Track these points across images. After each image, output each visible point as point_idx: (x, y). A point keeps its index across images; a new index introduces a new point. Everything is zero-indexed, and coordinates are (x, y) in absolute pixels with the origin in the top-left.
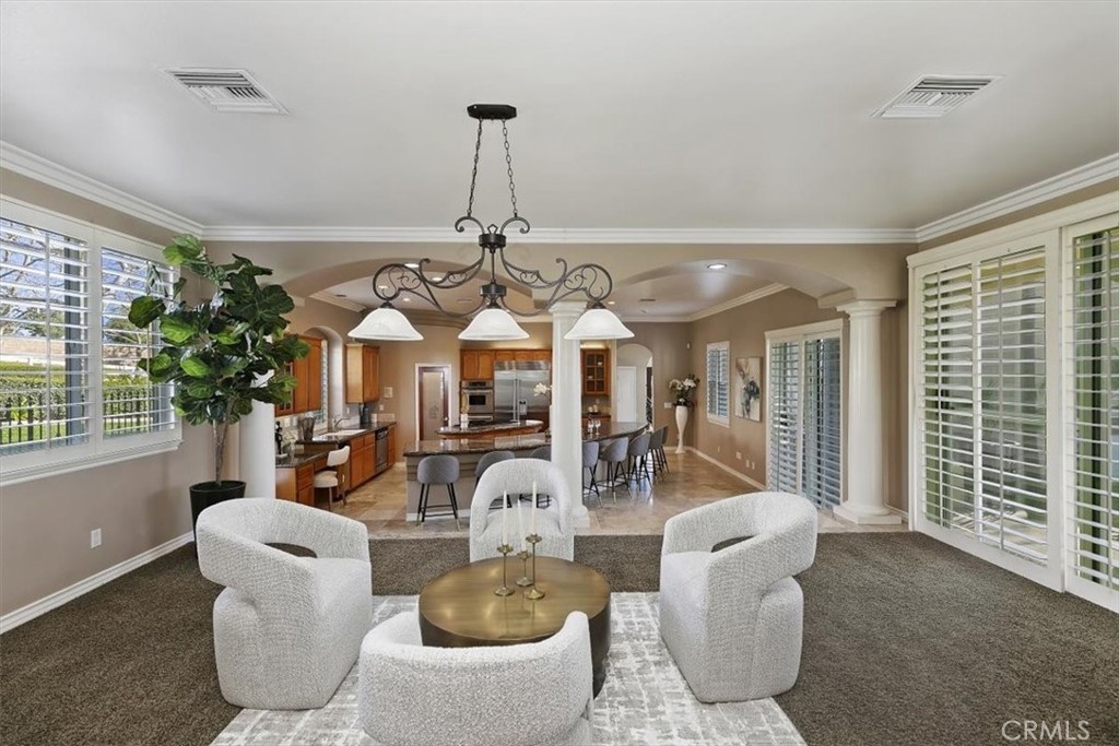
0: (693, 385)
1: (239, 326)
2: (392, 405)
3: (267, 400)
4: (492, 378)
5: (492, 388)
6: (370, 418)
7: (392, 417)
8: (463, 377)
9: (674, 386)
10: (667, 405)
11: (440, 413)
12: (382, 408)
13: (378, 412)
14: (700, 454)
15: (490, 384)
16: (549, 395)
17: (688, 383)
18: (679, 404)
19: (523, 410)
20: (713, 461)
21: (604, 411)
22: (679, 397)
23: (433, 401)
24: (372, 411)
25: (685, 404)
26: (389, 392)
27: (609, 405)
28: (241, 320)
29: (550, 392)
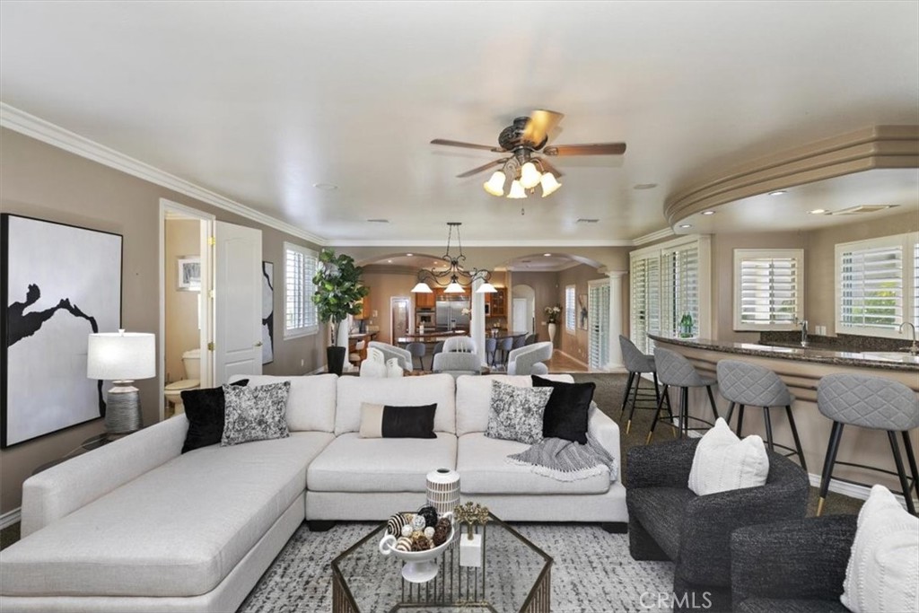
0: (559, 310)
1: (347, 284)
2: (377, 321)
3: (351, 314)
4: (435, 305)
5: (435, 312)
6: (365, 328)
7: (376, 328)
8: (417, 305)
9: (547, 311)
10: (544, 323)
11: (404, 327)
12: (371, 323)
13: (369, 325)
14: (563, 353)
15: (433, 309)
16: (470, 316)
17: (556, 309)
18: (550, 322)
19: (453, 325)
20: (569, 356)
21: (504, 327)
22: (551, 318)
23: (401, 318)
24: (366, 324)
25: (554, 322)
26: (376, 314)
27: (507, 322)
28: (348, 281)
29: (470, 313)
